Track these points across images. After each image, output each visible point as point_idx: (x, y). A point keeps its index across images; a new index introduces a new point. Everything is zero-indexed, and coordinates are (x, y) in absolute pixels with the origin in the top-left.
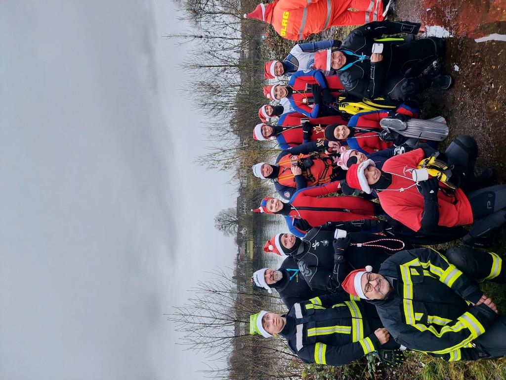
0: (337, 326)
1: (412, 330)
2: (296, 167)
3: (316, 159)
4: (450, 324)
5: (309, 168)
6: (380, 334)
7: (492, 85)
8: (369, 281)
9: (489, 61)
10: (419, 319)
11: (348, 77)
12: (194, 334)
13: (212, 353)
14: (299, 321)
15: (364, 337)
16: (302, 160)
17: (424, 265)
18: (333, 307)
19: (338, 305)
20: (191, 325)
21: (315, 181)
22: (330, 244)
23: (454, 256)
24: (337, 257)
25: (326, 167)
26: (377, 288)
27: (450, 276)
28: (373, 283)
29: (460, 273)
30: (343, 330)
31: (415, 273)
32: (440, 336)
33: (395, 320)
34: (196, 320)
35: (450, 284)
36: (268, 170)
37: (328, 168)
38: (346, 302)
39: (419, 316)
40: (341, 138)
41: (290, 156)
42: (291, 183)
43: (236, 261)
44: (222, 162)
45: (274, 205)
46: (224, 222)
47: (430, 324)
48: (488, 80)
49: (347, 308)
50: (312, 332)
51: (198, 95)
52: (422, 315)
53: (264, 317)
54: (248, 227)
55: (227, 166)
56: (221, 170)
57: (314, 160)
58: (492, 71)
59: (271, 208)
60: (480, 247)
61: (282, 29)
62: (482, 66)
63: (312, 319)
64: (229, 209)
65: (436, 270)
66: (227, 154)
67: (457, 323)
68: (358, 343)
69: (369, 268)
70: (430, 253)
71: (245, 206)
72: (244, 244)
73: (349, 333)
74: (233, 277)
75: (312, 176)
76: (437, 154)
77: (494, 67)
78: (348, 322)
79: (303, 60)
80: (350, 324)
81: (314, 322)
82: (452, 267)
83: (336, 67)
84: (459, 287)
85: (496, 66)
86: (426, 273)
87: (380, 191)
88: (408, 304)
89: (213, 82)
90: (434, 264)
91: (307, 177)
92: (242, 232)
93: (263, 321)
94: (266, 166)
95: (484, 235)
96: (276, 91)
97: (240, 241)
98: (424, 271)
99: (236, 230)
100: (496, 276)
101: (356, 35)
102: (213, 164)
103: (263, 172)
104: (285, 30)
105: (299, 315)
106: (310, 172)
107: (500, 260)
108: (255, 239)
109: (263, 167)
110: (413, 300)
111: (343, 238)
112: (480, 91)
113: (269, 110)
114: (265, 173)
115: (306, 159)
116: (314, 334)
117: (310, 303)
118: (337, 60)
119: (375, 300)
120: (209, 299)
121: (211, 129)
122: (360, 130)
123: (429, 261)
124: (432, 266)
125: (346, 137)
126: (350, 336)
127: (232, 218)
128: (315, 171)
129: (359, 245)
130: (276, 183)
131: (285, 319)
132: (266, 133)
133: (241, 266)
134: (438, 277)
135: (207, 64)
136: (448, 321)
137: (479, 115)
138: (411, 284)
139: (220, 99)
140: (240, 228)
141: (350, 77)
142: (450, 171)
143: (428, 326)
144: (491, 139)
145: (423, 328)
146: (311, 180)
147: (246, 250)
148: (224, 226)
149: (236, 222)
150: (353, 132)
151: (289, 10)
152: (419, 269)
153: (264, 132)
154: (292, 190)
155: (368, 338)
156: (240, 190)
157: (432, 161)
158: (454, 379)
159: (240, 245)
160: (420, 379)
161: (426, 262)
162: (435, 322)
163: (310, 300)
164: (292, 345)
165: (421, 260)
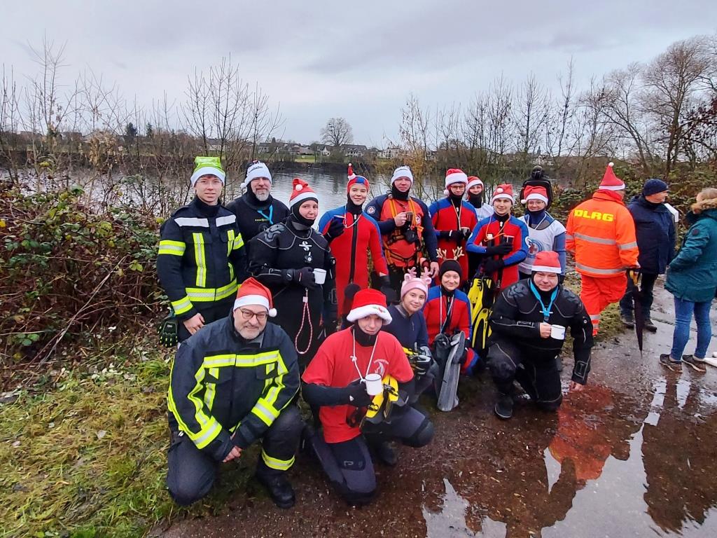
0: (205, 270)
1: (197, 364)
3: (416, 246)
4: (205, 409)
5: (405, 238)
6: (197, 320)
7: (500, 470)
8: (256, 315)
10: (210, 373)
11: (521, 293)
12: (207, 90)
13: (186, 111)
14: (212, 222)
15: (192, 302)
16: (415, 229)
17: (279, 380)
18: (230, 265)
19: (232, 271)
20: (218, 87)
21: (388, 245)
22: (308, 264)
23: (289, 418)
24: (289, 273)
25: (405, 259)
26: (247, 324)
27: (265, 410)
28: (254, 321)
29: (269, 422)
30: (201, 275)
31: (268, 370)
32: (190, 397)
33: (210, 342)
34: (224, 92)
35: (255, 411)
36: (403, 185)
37: (404, 262)
38: (235, 281)
39: (215, 373)
41: (421, 215)
42: (386, 215)
43: (292, 142)
44: (410, 129)
45: (359, 193)
47: (205, 386)
48: (507, 465)
49: (228, 282)
50: (198, 238)
51: (493, 102)
52: (217, 376)
53: (215, 176)
54: (331, 158)
55: (405, 134)
56: (401, 127)
57: (414, 244)
58: (518, 471)
59: (355, 190)
60: (301, 445)
61: (586, 212)
62: (525, 458)
63: (214, 239)
64: (352, 136)
65: (273, 393)
66: (420, 135)
67: (207, 417)
68: (185, 295)
69: (273, 312)
70: (294, 387)
71: (356, 154)
72: (312, 152)
73: (197, 285)
74: (274, 139)
75: (395, 241)
77: (523, 474)
78: (212, 283)
80: (208, 286)
81: (211, 242)
82: (276, 413)
83: (536, 278)
84: (252, 422)
86: (268, 382)
87: (352, 332)
89: (509, 120)
90: (282, 392)
91: (394, 236)
92: (325, 150)
93: (210, 176)
94: (408, 183)
96: (505, 201)
97: (314, 147)
98: (271, 380)
99: (328, 144)
100: (266, 463)
101: (577, 305)
102: (408, 117)
103: (400, 179)
104: (585, 216)
105: (220, 221)
106: (400, 239)
107: (285, 469)
108: (317, 165)
109: (407, 179)
110: (234, 367)
111: (314, 280)
113: (476, 190)
114: (400, 182)
115: (416, 234)
116: (195, 242)
117: (236, 235)
118: (546, 279)
119: (233, 319)
120: (248, 109)
121: (452, 116)
122: (450, 303)
123: (284, 387)
124: (279, 389)
125: (445, 285)
126: (193, 285)
127: (341, 139)
128: (400, 244)
129: (305, 299)
130: (387, 197)
131: (215, 203)
132: (456, 187)
133: (286, 148)
134: (264, 396)
135: (531, 113)
136: (210, 406)
138: (256, 364)
139: (487, 128)
140: (330, 149)
141: (521, 296)
143: (202, 383)
144: (433, 464)
145: (199, 377)
146: (389, 240)
147: (305, 154)
148: (333, 129)
149: (337, 144)
150: (448, 294)
151: (615, 221)
152: (274, 374)
153: (457, 185)
154: (377, 216)
155: (191, 306)
156: (374, 149)
158: (150, 397)
159: (310, 147)
160: (151, 355)
161: (283, 382)
162: (208, 391)
163: (240, 234)
164: (183, 212)
165: (285, 376)
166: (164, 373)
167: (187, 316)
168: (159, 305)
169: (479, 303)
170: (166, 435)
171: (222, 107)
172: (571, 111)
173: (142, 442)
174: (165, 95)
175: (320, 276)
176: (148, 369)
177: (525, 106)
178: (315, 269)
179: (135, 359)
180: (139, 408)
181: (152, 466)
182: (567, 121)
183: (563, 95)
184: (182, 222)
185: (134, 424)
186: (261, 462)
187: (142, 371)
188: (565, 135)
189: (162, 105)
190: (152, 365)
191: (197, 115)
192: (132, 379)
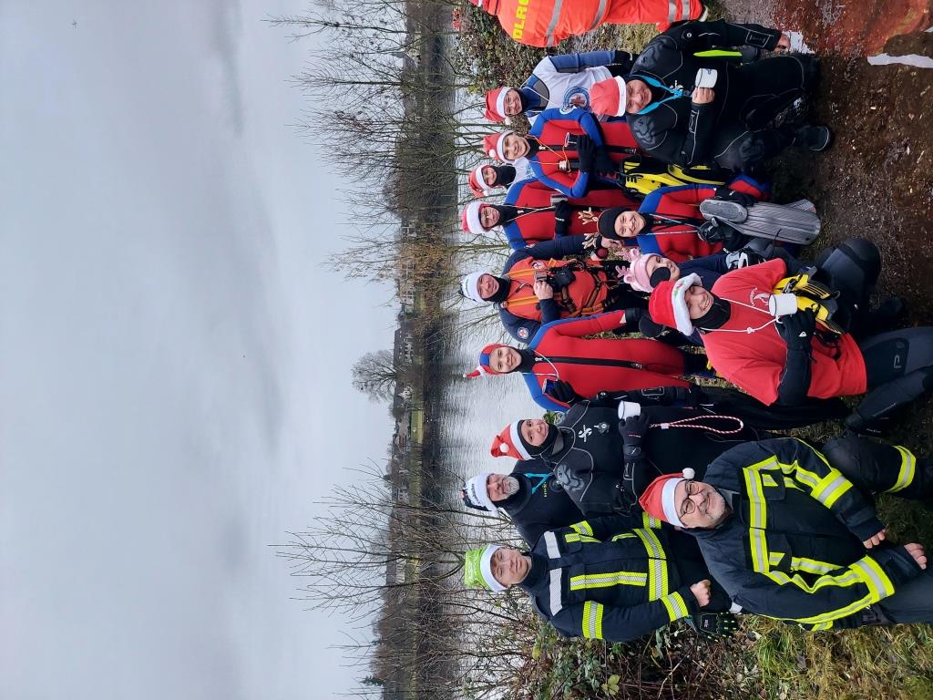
0: (622, 573)
1: (765, 582)
2: (544, 283)
3: (578, 269)
5: (566, 286)
7: (906, 149)
8: (689, 495)
9: (903, 103)
10: (776, 563)
11: (648, 125)
12: (327, 581)
13: (357, 614)
14: (555, 564)
15: (670, 593)
16: (554, 270)
17: (786, 468)
18: (615, 539)
19: (623, 536)
20: (321, 565)
21: (575, 310)
22: (613, 429)
23: (840, 454)
24: (630, 451)
25: (596, 286)
26: (703, 509)
27: (829, 489)
28: (697, 499)
29: (848, 485)
30: (633, 579)
31: (772, 483)
32: (813, 590)
33: (733, 564)
34: (330, 555)
35: (829, 502)
36: (489, 286)
37: (599, 287)
38: (637, 530)
39: (778, 557)
40: (627, 234)
41: (531, 261)
42: (531, 313)
43: (390, 448)
44: (375, 266)
45: (504, 360)
46: (369, 376)
47: (795, 572)
48: (900, 139)
49: (639, 540)
50: (578, 583)
51: (332, 138)
52: (781, 555)
53: (493, 556)
54: (416, 385)
55: (384, 273)
56: (373, 280)
57: (575, 273)
58: (909, 124)
59: (500, 365)
61: (516, 25)
62: (889, 113)
63: (578, 560)
64: (380, 352)
65: (805, 476)
66: (386, 251)
67: (848, 573)
68: (659, 602)
69: (688, 473)
70: (797, 447)
71: (409, 346)
72: (406, 417)
73: (644, 584)
74: (386, 477)
75: (570, 301)
76: (813, 270)
77: (911, 116)
78: (641, 564)
79: (557, 88)
80: (645, 569)
81: (582, 564)
82: (834, 474)
84: (844, 509)
85: (917, 114)
86: (789, 483)
87: (707, 332)
88: (757, 536)
89: (360, 113)
90: (803, 465)
91: (562, 302)
93: (493, 563)
94: (486, 279)
95: (885, 414)
96: (507, 144)
97: (398, 412)
98: (786, 479)
99: (393, 390)
100: (905, 486)
102: (358, 270)
103: (480, 290)
104: (521, 27)
105: (553, 552)
106: (568, 295)
107: (913, 459)
108: (427, 408)
109: (481, 280)
110: (767, 531)
111: (636, 417)
112: (884, 158)
113: (490, 176)
114: (485, 292)
115: (560, 268)
116: (582, 587)
117: (573, 531)
119: (698, 529)
120: (354, 518)
121: (355, 202)
122: (663, 221)
123: (796, 461)
124: (800, 470)
125: (636, 233)
126: (645, 590)
127: (386, 369)
128: (576, 293)
129: (665, 426)
130: (504, 311)
131: (529, 560)
132: (487, 220)
133: (400, 457)
134: (808, 489)
135: (348, 79)
136: (831, 567)
137: (879, 202)
138: (763, 501)
139: (373, 147)
140: (400, 388)
141: (652, 125)
142: (833, 302)
143: (791, 575)
144: (900, 245)
145: (783, 579)
146: (567, 310)
147: (410, 428)
148: (369, 383)
149: (394, 376)
150: (650, 224)
152: (777, 475)
153: (483, 218)
154: (533, 325)
155: (676, 594)
156: (400, 318)
157: (803, 282)
158: (813, 659)
159: (399, 420)
160: (750, 660)
161: (790, 463)
162: (804, 568)
163: (572, 526)
164: (542, 604)
165: (780, 460)
166: (777, 640)
167: (691, 602)
168: (672, 650)
169: (660, 178)
170: (870, 632)
171: (350, 557)
172: (345, 18)
173: (882, 668)
174: (332, 646)
175: (629, 410)
176: (771, 664)
177: (338, 89)
178: (620, 416)
179: (757, 685)
180: (831, 675)
181: (916, 652)
182: (358, 21)
183: (320, 31)
184: (556, 605)
185: (855, 681)
186: (905, 492)
187: (774, 674)
188: (382, 26)
189: (348, 653)
190: (763, 658)
191: (363, 598)
192: (787, 687)
